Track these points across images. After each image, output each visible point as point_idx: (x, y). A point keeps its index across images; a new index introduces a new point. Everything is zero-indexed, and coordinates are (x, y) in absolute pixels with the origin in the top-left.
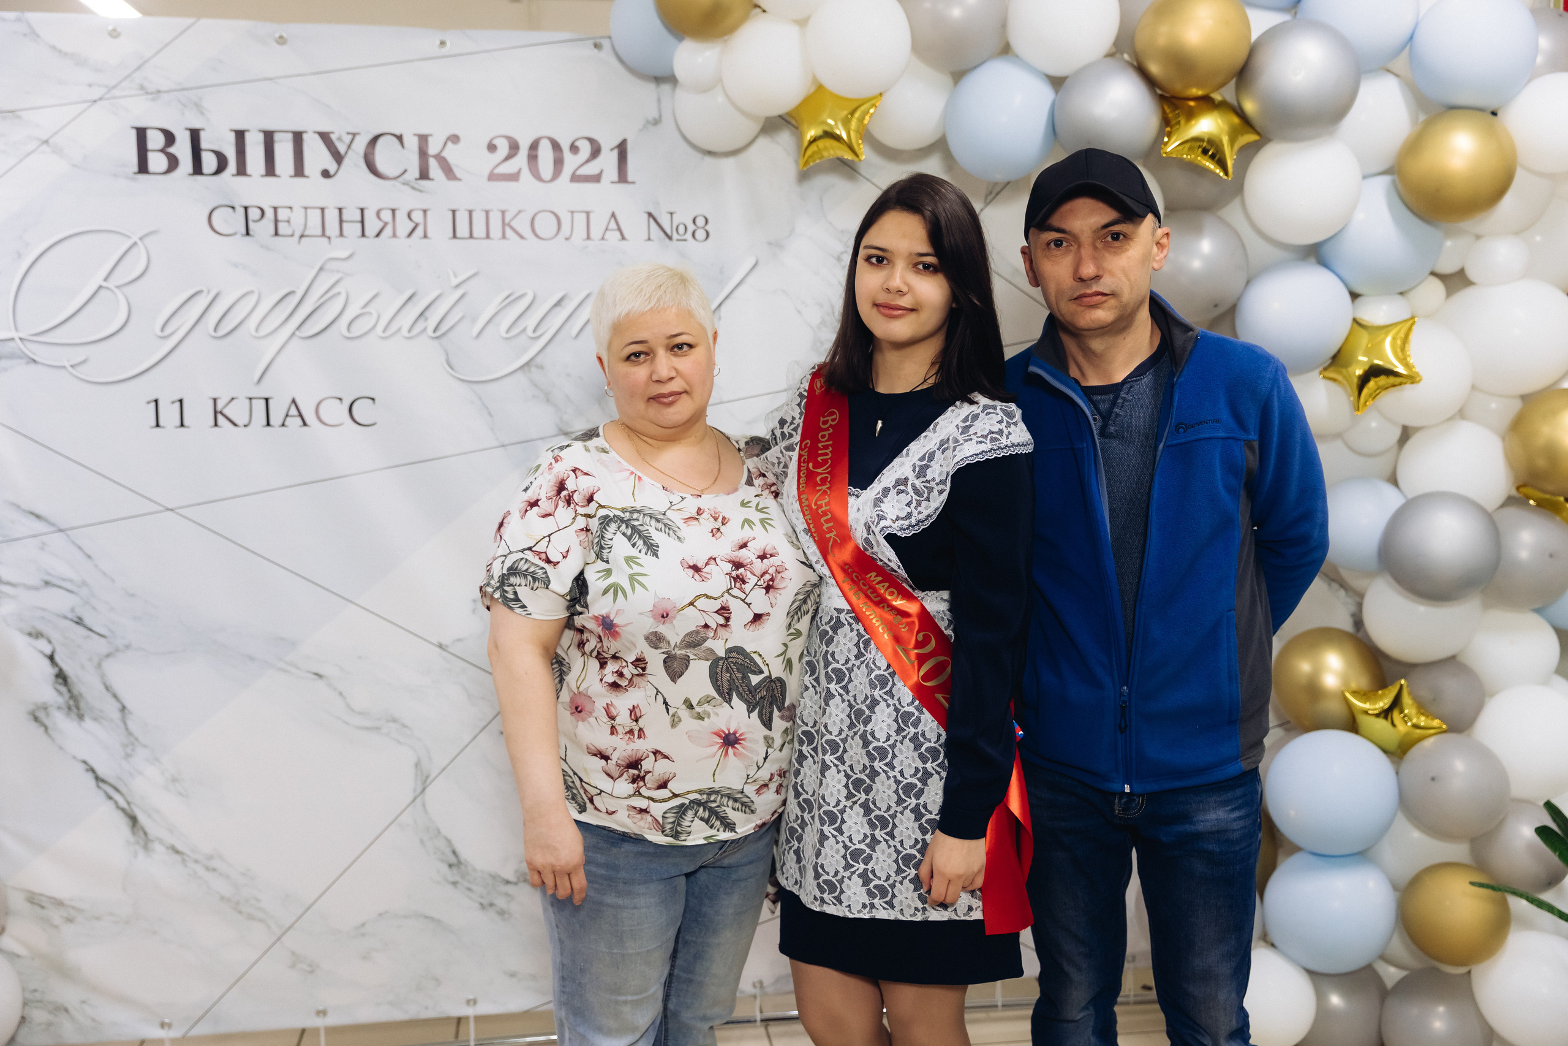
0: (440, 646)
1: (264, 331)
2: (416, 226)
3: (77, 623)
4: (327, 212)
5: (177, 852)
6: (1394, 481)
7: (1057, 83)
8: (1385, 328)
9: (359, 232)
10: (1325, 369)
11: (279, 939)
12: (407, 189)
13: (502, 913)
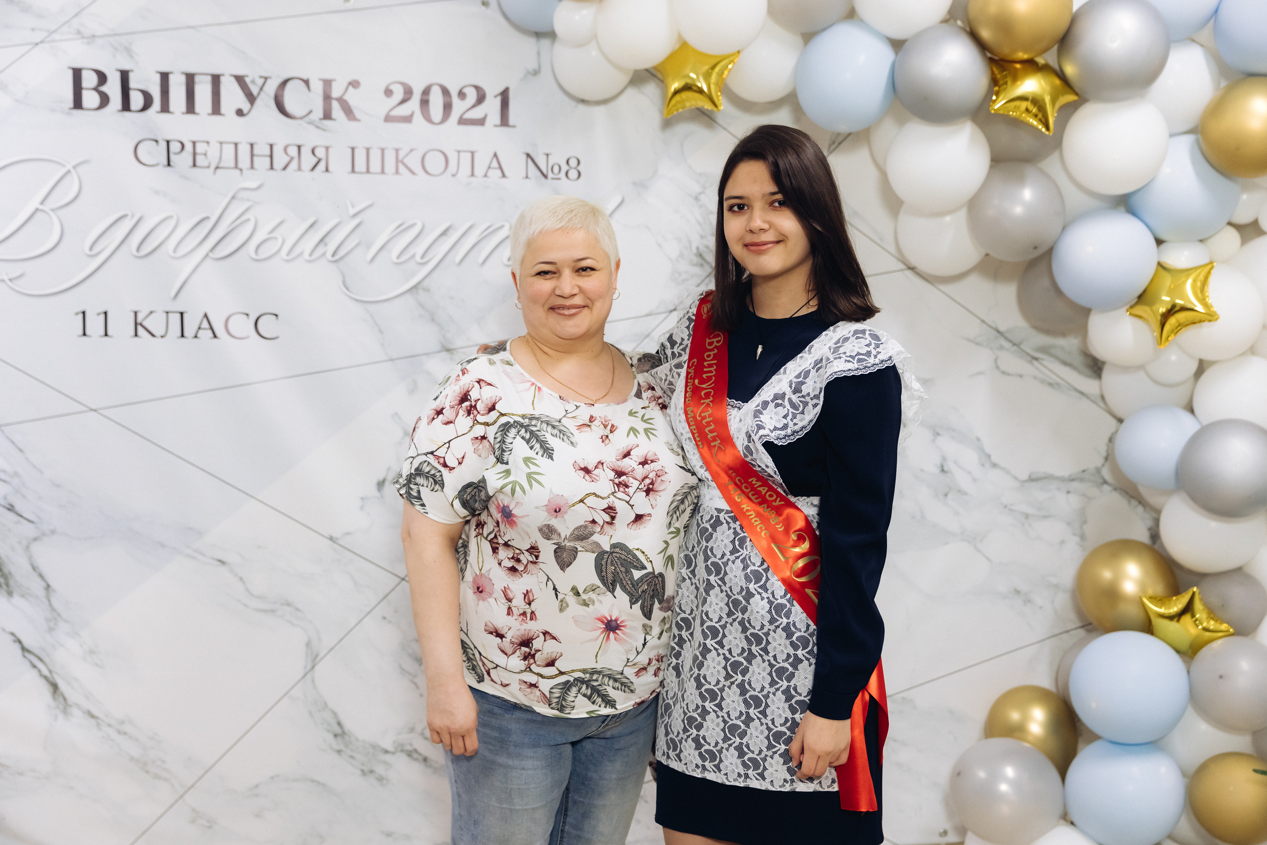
0: (331, 539)
1: (181, 251)
2: (319, 161)
3: (9, 509)
4: (240, 146)
5: (93, 716)
6: (1190, 409)
7: (897, 45)
8: (1187, 272)
9: (268, 166)
10: (1132, 307)
11: (181, 797)
12: (311, 128)
13: (380, 779)
